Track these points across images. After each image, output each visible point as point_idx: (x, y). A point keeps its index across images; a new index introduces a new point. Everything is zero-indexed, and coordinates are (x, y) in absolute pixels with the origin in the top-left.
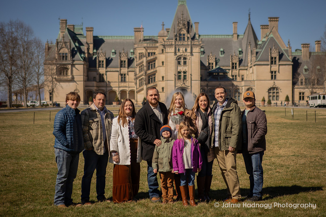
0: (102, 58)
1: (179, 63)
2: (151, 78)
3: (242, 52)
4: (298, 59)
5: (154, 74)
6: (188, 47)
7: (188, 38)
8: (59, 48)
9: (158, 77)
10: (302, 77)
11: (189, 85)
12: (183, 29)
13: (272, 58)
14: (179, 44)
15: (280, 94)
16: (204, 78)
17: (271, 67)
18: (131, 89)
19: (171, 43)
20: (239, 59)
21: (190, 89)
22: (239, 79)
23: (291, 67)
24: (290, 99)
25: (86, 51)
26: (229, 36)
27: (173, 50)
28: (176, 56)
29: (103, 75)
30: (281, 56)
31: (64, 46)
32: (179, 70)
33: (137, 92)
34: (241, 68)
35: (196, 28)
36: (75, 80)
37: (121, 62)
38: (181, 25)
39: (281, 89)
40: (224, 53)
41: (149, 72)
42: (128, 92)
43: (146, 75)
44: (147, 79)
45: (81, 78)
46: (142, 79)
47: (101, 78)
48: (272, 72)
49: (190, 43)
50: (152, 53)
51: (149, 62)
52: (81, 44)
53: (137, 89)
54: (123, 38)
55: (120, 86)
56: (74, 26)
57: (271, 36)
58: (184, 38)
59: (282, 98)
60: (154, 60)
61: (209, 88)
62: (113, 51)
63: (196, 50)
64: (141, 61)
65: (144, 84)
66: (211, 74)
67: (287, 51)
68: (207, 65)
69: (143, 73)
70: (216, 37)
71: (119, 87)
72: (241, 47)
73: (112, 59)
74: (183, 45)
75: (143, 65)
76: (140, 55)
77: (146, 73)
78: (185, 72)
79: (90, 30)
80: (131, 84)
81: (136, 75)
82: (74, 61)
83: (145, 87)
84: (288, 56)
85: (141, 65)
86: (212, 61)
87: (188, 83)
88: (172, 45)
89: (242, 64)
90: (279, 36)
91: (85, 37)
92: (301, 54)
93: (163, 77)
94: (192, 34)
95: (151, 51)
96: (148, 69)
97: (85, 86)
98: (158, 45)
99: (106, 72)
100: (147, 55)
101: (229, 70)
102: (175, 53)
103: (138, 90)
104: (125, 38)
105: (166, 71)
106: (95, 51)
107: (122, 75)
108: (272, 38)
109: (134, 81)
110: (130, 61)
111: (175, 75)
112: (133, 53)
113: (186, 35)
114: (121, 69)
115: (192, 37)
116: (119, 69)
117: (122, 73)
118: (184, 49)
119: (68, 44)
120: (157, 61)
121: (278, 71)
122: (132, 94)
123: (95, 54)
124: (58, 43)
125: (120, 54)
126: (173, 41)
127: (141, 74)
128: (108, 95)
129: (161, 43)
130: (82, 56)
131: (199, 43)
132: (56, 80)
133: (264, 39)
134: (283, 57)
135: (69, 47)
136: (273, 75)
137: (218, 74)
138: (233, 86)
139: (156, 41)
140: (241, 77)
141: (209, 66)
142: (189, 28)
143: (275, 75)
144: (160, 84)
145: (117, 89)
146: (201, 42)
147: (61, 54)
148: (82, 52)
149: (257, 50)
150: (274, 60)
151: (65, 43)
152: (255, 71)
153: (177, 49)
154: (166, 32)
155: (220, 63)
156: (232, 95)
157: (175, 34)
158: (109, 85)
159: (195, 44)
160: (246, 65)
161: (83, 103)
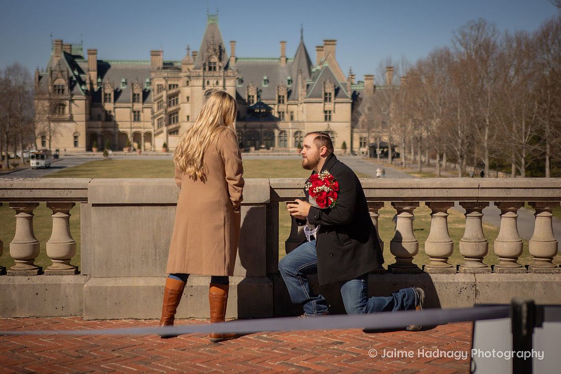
0: (109, 90)
2: (172, 117)
3: (292, 82)
4: (359, 94)
5: (176, 112)
6: (220, 79)
7: (220, 67)
8: (53, 79)
9: (182, 116)
10: (363, 118)
12: (214, 56)
13: (326, 94)
14: (209, 75)
15: (336, 139)
16: (242, 115)
18: (146, 130)
19: (198, 73)
20: (287, 89)
22: (287, 117)
23: (349, 106)
24: (348, 146)
25: (88, 82)
26: (275, 59)
27: (200, 82)
28: (205, 91)
29: (110, 112)
30: (337, 90)
31: (59, 75)
33: (154, 135)
34: (291, 102)
35: (233, 49)
36: (75, 119)
37: (134, 95)
38: (211, 51)
39: (337, 134)
40: (268, 82)
41: (170, 109)
42: (142, 135)
43: (166, 114)
44: (168, 119)
45: (83, 117)
46: (161, 118)
47: (109, 118)
48: (326, 112)
49: (222, 74)
50: (174, 85)
51: (170, 97)
52: (81, 71)
53: (154, 131)
54: (136, 63)
55: (133, 127)
56: (71, 46)
57: (326, 64)
58: (215, 68)
59: (339, 144)
60: (176, 94)
61: (247, 130)
62: (123, 80)
63: (230, 83)
64: (160, 95)
65: (164, 125)
66: (251, 111)
67: (345, 85)
68: (246, 98)
69: (162, 110)
70: (259, 60)
71: (131, 128)
72: (290, 74)
73: (121, 91)
74: (213, 76)
75: (163, 100)
76: (158, 87)
77: (166, 111)
79: (93, 52)
80: (146, 125)
81: (153, 113)
82: (72, 95)
83: (165, 129)
84: (347, 91)
85: (159, 101)
86: (253, 93)
88: (199, 76)
89: (291, 97)
90: (336, 65)
91: (86, 62)
92: (363, 88)
93: (188, 117)
94: (224, 63)
95: (173, 83)
96: (169, 105)
97: (88, 127)
98: (181, 74)
99: (115, 108)
100: (168, 87)
101: (275, 104)
102: (204, 87)
103: (156, 132)
104: (139, 63)
105: (192, 109)
106: (99, 80)
107: (134, 112)
108: (327, 68)
109: (150, 120)
110: (146, 94)
112: (150, 83)
113: (217, 63)
114: (135, 104)
115: (225, 66)
116: (130, 105)
117: (134, 109)
118: (215, 82)
119: (65, 73)
120: (180, 95)
121: (333, 110)
122: (148, 137)
123: (99, 84)
124: (51, 72)
125: (133, 84)
126: (201, 72)
127: (160, 112)
128: (117, 138)
129: (186, 72)
130: (83, 87)
131: (234, 74)
132: (50, 120)
133: (319, 68)
134: (340, 93)
135: (66, 77)
136: (328, 116)
137: (260, 111)
138: (278, 128)
139: (179, 69)
140: (289, 114)
141: (249, 100)
142: (221, 55)
143: (330, 116)
144: (185, 126)
145: (128, 130)
146: (236, 73)
147: (55, 86)
148: (82, 83)
149: (308, 81)
150: (328, 96)
151: (62, 72)
152: (305, 110)
153: (206, 81)
154: (192, 59)
155: (263, 96)
156: (276, 139)
157: (204, 62)
158: (118, 125)
159: (229, 75)
160: (296, 98)
161: (84, 149)
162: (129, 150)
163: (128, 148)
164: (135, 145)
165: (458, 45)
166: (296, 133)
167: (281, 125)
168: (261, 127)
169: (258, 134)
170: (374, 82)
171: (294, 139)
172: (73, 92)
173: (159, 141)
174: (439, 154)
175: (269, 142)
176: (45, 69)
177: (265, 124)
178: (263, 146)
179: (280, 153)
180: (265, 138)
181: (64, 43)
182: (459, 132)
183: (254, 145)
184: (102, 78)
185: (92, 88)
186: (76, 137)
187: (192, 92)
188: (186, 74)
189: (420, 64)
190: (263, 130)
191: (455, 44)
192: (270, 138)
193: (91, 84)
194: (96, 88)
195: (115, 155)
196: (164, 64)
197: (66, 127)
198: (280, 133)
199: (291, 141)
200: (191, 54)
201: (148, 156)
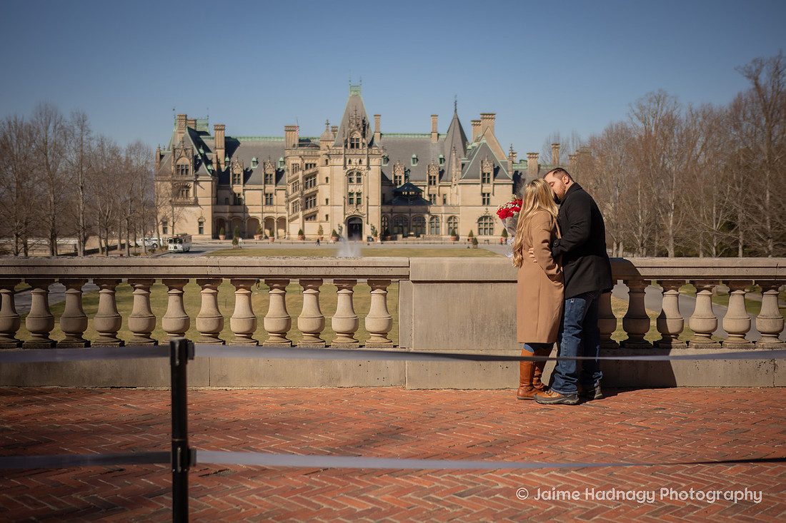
0: (238, 170)
1: (350, 181)
2: (309, 201)
3: (444, 160)
4: (521, 174)
5: (314, 195)
6: (364, 158)
7: (364, 144)
8: (177, 158)
9: (320, 199)
11: (365, 212)
12: (357, 132)
13: (484, 174)
14: (351, 153)
15: (495, 226)
16: (388, 199)
18: (280, 215)
19: (338, 151)
20: (439, 169)
21: (366, 218)
22: (439, 200)
23: (511, 187)
25: (214, 161)
26: (425, 135)
27: (341, 161)
28: (346, 171)
29: (239, 194)
30: (496, 170)
31: (183, 154)
32: (350, 191)
33: (289, 221)
34: (443, 183)
35: (377, 124)
36: (199, 203)
37: (266, 175)
38: (353, 126)
39: (496, 219)
40: (417, 160)
41: (310, 190)
42: (275, 220)
43: (302, 197)
44: (304, 203)
45: (209, 201)
46: (296, 202)
47: (238, 201)
48: (484, 195)
49: (366, 152)
50: (311, 165)
51: (306, 178)
52: (207, 149)
53: (289, 216)
54: (268, 140)
55: (264, 211)
56: (195, 121)
57: (484, 141)
58: (358, 145)
59: (498, 231)
60: (314, 175)
61: (394, 215)
62: (254, 159)
63: (375, 162)
64: (295, 175)
65: (300, 210)
66: (397, 193)
67: (505, 164)
68: (392, 178)
69: (297, 193)
70: (407, 136)
71: (263, 213)
72: (443, 152)
73: (251, 171)
74: (355, 154)
75: (298, 181)
76: (293, 167)
77: (302, 193)
78: (358, 194)
79: (220, 128)
80: (280, 209)
81: (287, 195)
82: (197, 176)
83: (301, 214)
84: (507, 171)
85: (295, 182)
86: (400, 173)
87: (363, 210)
88: (340, 154)
89: (443, 178)
90: (495, 141)
91: (213, 138)
92: (526, 167)
93: (327, 200)
94: (369, 139)
95: (310, 162)
96: (306, 188)
97: (214, 212)
98: (319, 152)
99: (244, 190)
100: (304, 167)
101: (425, 186)
102: (345, 166)
103: (291, 217)
104: (272, 140)
105: (332, 192)
106: (227, 159)
107: (266, 195)
108: (485, 145)
109: (284, 204)
110: (279, 174)
111: (344, 197)
112: (284, 163)
113: (361, 139)
114: (266, 186)
115: (369, 143)
116: (262, 187)
117: (266, 192)
118: (358, 160)
119: (190, 151)
120: (318, 176)
121: (492, 192)
122: (282, 223)
123: (227, 163)
124: (174, 150)
125: (264, 164)
126: (342, 149)
127: (295, 194)
128: (246, 224)
129: (324, 150)
130: (209, 167)
131: (379, 152)
132: (174, 204)
133: (475, 144)
134: (500, 173)
135: (191, 156)
136: (486, 199)
137: (408, 193)
138: (429, 213)
139: (317, 147)
140: (442, 196)
141: (395, 181)
142: (364, 130)
143: (488, 199)
144: (323, 211)
145: (259, 216)
146: (382, 151)
147: (179, 166)
148: (208, 162)
149: (464, 160)
150: (486, 177)
151: (186, 150)
152: (460, 192)
153: (348, 160)
154: (332, 135)
155: (412, 177)
156: (427, 225)
157: (345, 138)
158: (248, 209)
159: (373, 153)
160: (449, 179)
161: (210, 237)
162: (260, 238)
163: (258, 236)
164: (267, 232)
165: (635, 120)
166: (450, 218)
167: (432, 209)
168: (410, 212)
169: (406, 219)
170: (539, 161)
171: (447, 225)
172: (197, 173)
173: (294, 228)
174: (616, 242)
175: (419, 228)
176: (166, 147)
177: (414, 208)
178: (412, 233)
179: (431, 242)
180: (414, 224)
181: (188, 118)
182: (640, 217)
183: (402, 232)
184: (230, 157)
185: (219, 168)
186: (201, 223)
187: (332, 173)
188: (325, 152)
189: (593, 141)
190: (412, 215)
191: (632, 119)
192: (419, 224)
193: (218, 163)
194: (223, 168)
195: (245, 243)
196: (300, 141)
197: (191, 212)
198: (431, 219)
199: (444, 227)
200: (330, 129)
201: (281, 245)
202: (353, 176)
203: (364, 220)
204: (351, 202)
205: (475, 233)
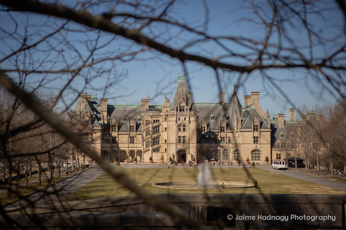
0: (115, 124)
1: (179, 130)
2: (156, 141)
3: (229, 118)
4: (274, 125)
5: (158, 137)
6: (187, 117)
7: (187, 109)
9: (162, 141)
10: (278, 142)
11: (188, 147)
12: (183, 102)
13: (254, 126)
14: (180, 114)
15: (261, 155)
17: (254, 133)
18: (138, 149)
19: (173, 113)
20: (227, 123)
21: (188, 151)
22: (226, 140)
23: (270, 133)
24: (270, 159)
25: (102, 118)
27: (174, 119)
28: (177, 124)
29: (115, 137)
30: (261, 124)
31: (85, 114)
32: (179, 135)
33: (143, 152)
34: (228, 131)
37: (131, 126)
38: (181, 99)
39: (261, 151)
40: (214, 118)
41: (154, 136)
42: (136, 152)
44: (153, 142)
45: (99, 141)
46: (148, 141)
47: (114, 140)
48: (254, 137)
49: (188, 113)
50: (156, 120)
51: (154, 128)
52: (97, 112)
53: (143, 149)
54: (131, 107)
56: (90, 96)
57: (253, 107)
58: (183, 110)
59: (263, 158)
60: (158, 126)
62: (124, 117)
63: (193, 119)
64: (148, 126)
65: (150, 146)
66: (204, 137)
67: (266, 120)
68: (200, 128)
69: (149, 136)
71: (128, 147)
73: (122, 124)
74: (182, 115)
75: (149, 130)
76: (146, 122)
77: (151, 137)
78: (184, 137)
79: (105, 100)
80: (138, 145)
81: (143, 138)
82: (93, 127)
83: (151, 148)
84: (268, 124)
85: (147, 130)
86: (204, 125)
87: (186, 146)
88: (173, 115)
89: (229, 128)
90: (260, 107)
91: (100, 106)
92: (277, 122)
93: (166, 140)
94: (190, 106)
95: (156, 119)
96: (154, 133)
97: (102, 147)
98: (161, 114)
99: (118, 135)
100: (153, 122)
101: (218, 132)
102: (176, 121)
103: (145, 150)
105: (168, 136)
106: (108, 117)
107: (131, 137)
108: (254, 110)
109: (141, 142)
110: (138, 126)
111: (176, 139)
112: (140, 119)
113: (185, 107)
114: (131, 132)
115: (190, 108)
116: (128, 133)
118: (184, 118)
119: (89, 113)
120: (160, 126)
121: (259, 136)
122: (140, 153)
123: (108, 120)
124: (80, 112)
125: (130, 120)
126: (175, 112)
127: (147, 137)
128: (119, 154)
129: (165, 112)
130: (100, 122)
131: (195, 113)
134: (263, 125)
135: (90, 116)
136: (256, 140)
137: (210, 136)
138: (222, 148)
139: (160, 111)
140: (228, 138)
141: (202, 130)
142: (187, 101)
144: (163, 147)
145: (126, 149)
147: (83, 121)
148: (99, 119)
149: (242, 118)
150: (256, 127)
151: (87, 112)
152: (241, 136)
153: (178, 118)
154: (168, 104)
155: (211, 127)
156: (221, 154)
157: (177, 106)
158: (120, 146)
159: (192, 114)
160: (233, 128)
162: (127, 162)
163: (126, 160)
164: (131, 158)
166: (235, 151)
167: (223, 145)
168: (212, 147)
169: (210, 151)
171: (233, 154)
172: (93, 125)
173: (146, 157)
175: (217, 156)
177: (214, 145)
178: (213, 159)
180: (215, 154)
184: (110, 116)
185: (104, 123)
188: (165, 114)
190: (213, 149)
192: (217, 154)
193: (104, 120)
194: (106, 122)
196: (150, 107)
198: (224, 151)
199: (231, 156)
201: (141, 166)
202: (181, 127)
203: (187, 152)
204: (179, 141)
205: (250, 159)
